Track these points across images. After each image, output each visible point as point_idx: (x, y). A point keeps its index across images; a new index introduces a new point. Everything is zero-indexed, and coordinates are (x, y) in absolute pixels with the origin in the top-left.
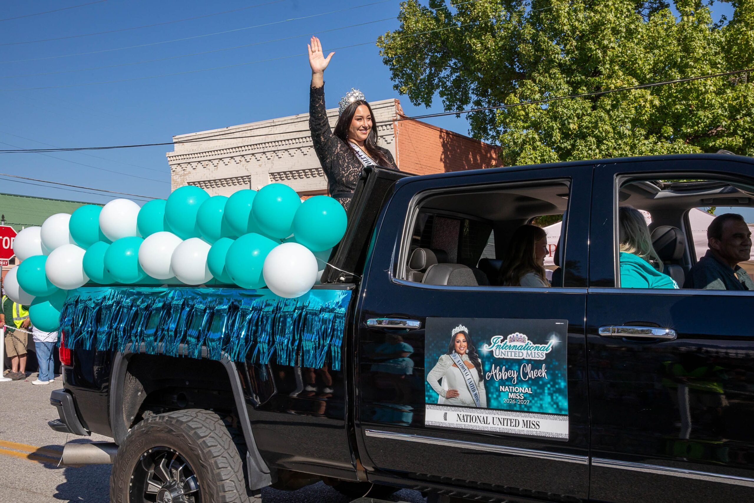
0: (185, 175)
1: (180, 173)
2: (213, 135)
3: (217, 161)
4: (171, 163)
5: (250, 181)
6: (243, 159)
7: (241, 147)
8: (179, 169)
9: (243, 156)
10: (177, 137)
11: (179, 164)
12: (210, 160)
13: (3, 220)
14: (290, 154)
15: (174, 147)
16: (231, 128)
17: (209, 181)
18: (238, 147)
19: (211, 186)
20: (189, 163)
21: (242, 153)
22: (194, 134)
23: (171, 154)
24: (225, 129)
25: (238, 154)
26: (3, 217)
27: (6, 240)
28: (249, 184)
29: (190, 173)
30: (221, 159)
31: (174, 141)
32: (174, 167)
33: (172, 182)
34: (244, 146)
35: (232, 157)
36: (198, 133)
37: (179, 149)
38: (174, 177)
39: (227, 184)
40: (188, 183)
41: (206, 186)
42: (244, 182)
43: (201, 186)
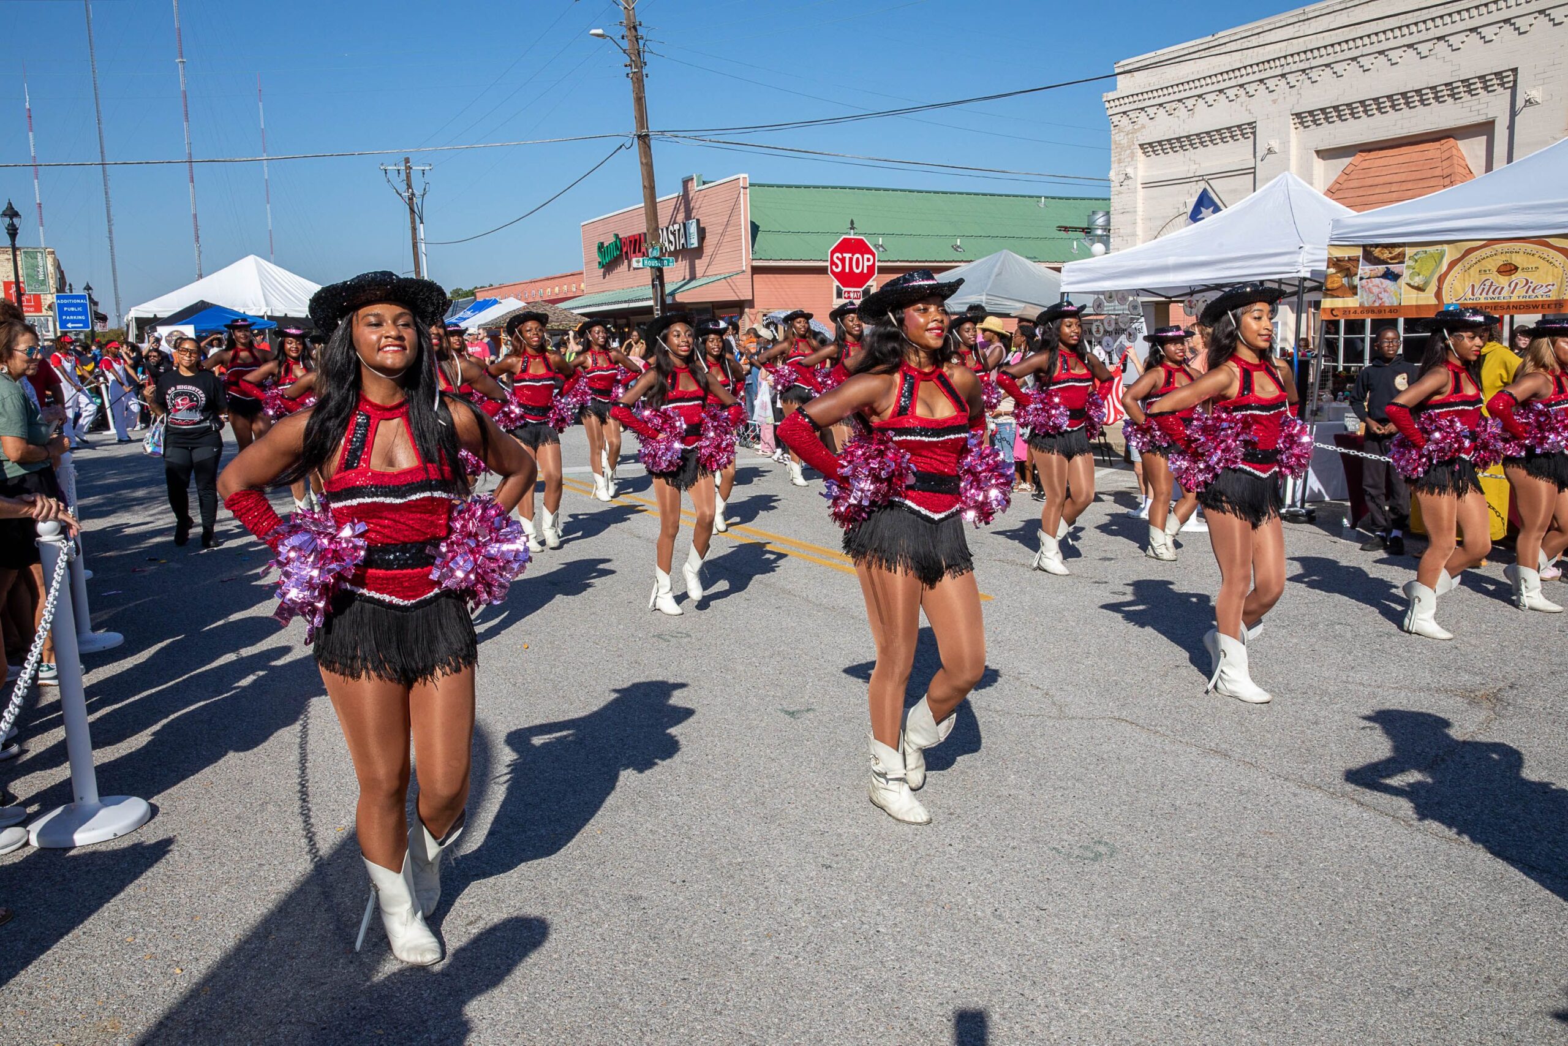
0: (1135, 131)
1: (1126, 129)
2: (1186, 52)
3: (1192, 101)
4: (1110, 112)
5: (1254, 133)
6: (1242, 92)
7: (1239, 69)
8: (1125, 120)
9: (1241, 86)
10: (1122, 63)
11: (1124, 113)
12: (1180, 101)
13: (852, 228)
14: (1335, 73)
15: (1116, 81)
16: (1221, 34)
17: (1178, 139)
18: (1233, 71)
19: (1182, 147)
20: (1142, 109)
21: (1241, 81)
22: (1152, 54)
23: (1111, 95)
24: (1210, 38)
25: (1233, 82)
26: (852, 222)
27: (858, 259)
28: (1252, 137)
29: (1143, 127)
30: (1200, 96)
31: (1117, 71)
32: (1115, 119)
33: (1113, 147)
34: (1245, 67)
35: (1221, 91)
36: (1159, 52)
37: (1125, 85)
38: (1117, 137)
39: (1211, 141)
40: (1141, 146)
41: (1172, 148)
42: (1243, 135)
43: (1163, 150)
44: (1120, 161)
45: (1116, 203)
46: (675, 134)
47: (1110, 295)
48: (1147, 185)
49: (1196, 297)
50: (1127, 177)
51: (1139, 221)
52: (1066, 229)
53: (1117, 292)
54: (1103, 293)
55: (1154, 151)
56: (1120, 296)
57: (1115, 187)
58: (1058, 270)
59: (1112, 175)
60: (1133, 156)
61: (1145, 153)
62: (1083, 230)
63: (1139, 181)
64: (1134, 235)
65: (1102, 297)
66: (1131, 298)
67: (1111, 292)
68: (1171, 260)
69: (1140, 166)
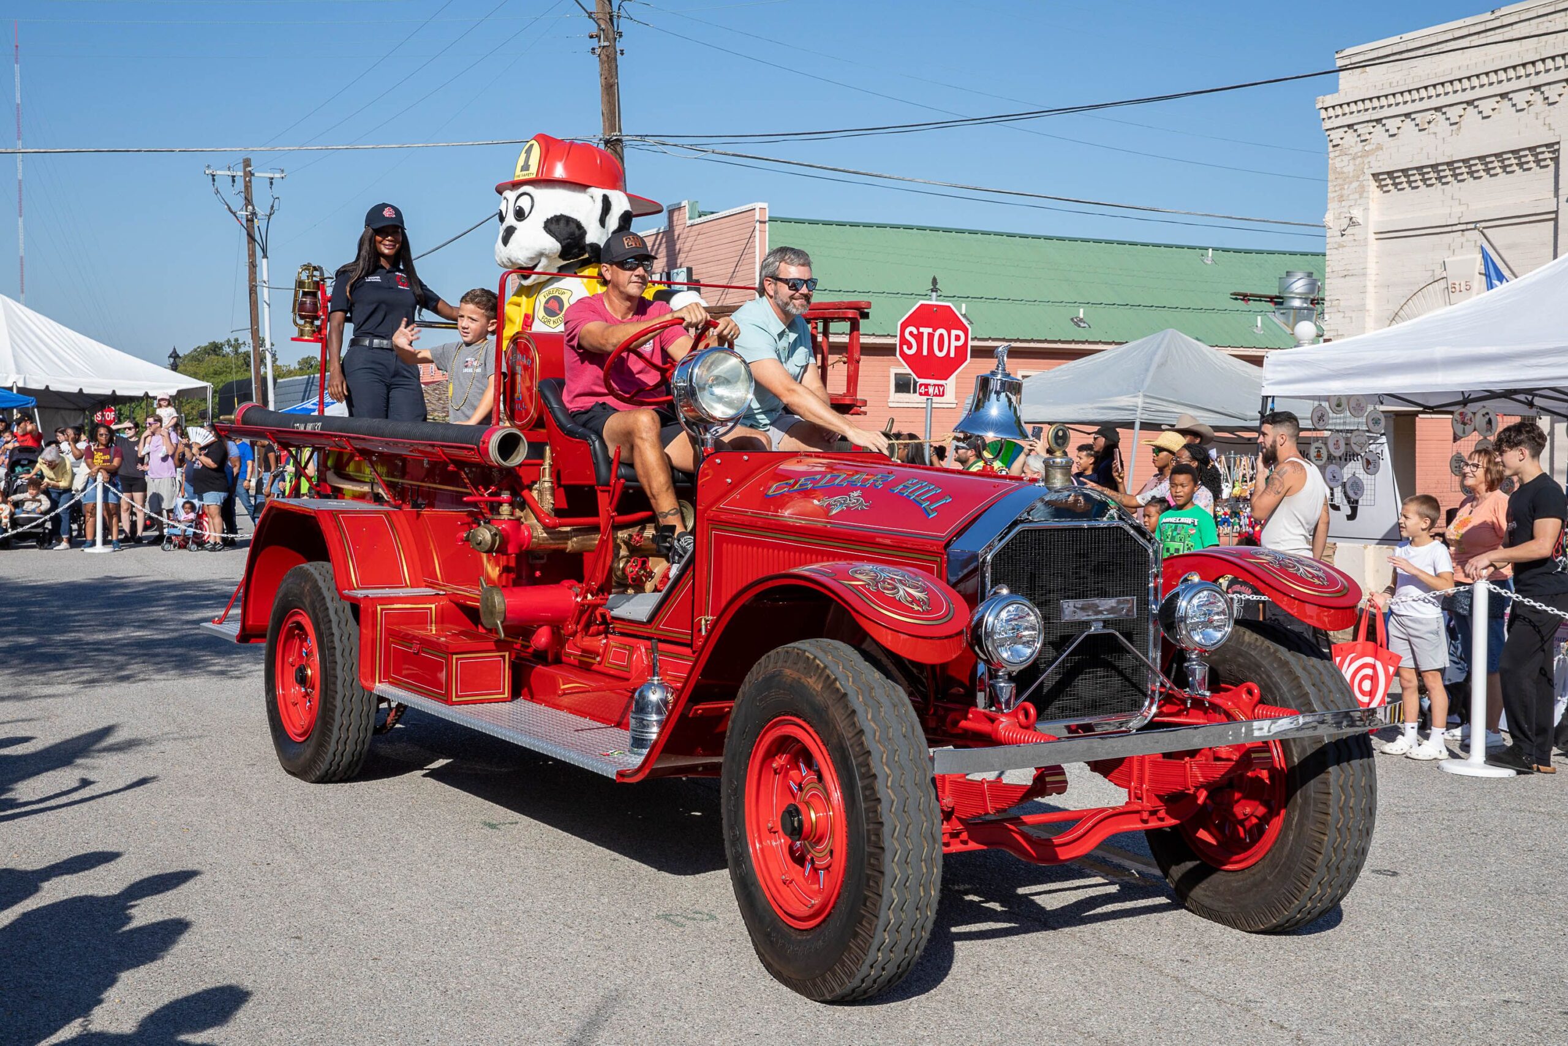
0: (1366, 154)
1: (1353, 151)
2: (1449, 36)
3: (1459, 110)
4: (1328, 124)
5: (1556, 160)
6: (1537, 97)
7: (1533, 63)
8: (1350, 137)
9: (1536, 88)
10: (1348, 51)
11: (1350, 126)
12: (1437, 109)
13: (934, 290)
15: (1338, 79)
16: (1505, 10)
17: (1434, 167)
18: (1524, 65)
19: (1439, 179)
20: (1379, 121)
21: (1536, 81)
22: (1396, 39)
23: (1330, 100)
24: (1488, 16)
25: (1524, 83)
26: (934, 281)
27: (941, 336)
28: (1552, 164)
29: (1379, 147)
30: (1469, 103)
31: (1340, 63)
32: (1335, 135)
33: (1331, 177)
34: (1543, 60)
35: (1503, 96)
36: (1406, 36)
37: (1351, 85)
38: (1337, 162)
39: (1487, 171)
40: (1375, 176)
41: (1424, 180)
42: (1538, 162)
43: (1409, 182)
44: (1341, 199)
45: (1334, 261)
46: (662, 140)
47: (1339, 403)
48: (1385, 235)
49: (1471, 407)
50: (1352, 222)
51: (1371, 289)
52: (1245, 297)
53: (1349, 397)
54: (1327, 398)
55: (1395, 185)
56: (1353, 404)
57: (1333, 237)
58: (1258, 361)
59: (1329, 218)
60: (1362, 190)
61: (1380, 187)
62: (1271, 299)
63: (1372, 229)
64: (1362, 308)
65: (1325, 404)
66: (1370, 408)
67: (1339, 398)
68: (1440, 352)
69: (1373, 206)
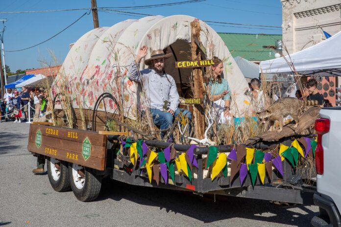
0: (292, 8)
1: (288, 7)
8: (288, 4)
17: (309, 11)
19: (311, 14)
29: (295, 6)
32: (284, 3)
33: (283, 14)
38: (285, 11)
39: (323, 12)
40: (294, 14)
41: (307, 15)
42: (336, 9)
43: (303, 15)
44: (286, 20)
45: (284, 37)
46: (107, 9)
47: (280, 74)
48: (298, 29)
49: (316, 74)
50: (289, 27)
51: (294, 44)
53: (283, 73)
54: (277, 73)
55: (300, 16)
57: (284, 31)
58: (258, 63)
59: (283, 25)
60: (291, 18)
61: (296, 17)
62: (273, 47)
63: (294, 28)
64: (292, 50)
65: (276, 75)
66: (288, 75)
67: (280, 73)
69: (294, 22)
